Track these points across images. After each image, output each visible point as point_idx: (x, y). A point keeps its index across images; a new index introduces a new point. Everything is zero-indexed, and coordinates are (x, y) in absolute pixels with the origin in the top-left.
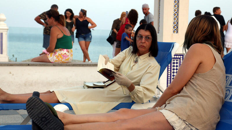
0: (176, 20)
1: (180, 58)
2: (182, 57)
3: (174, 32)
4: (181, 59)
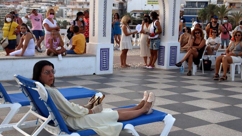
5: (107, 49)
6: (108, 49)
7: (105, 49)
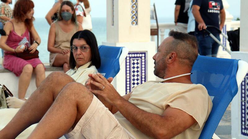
0: (134, 8)
3: (132, 23)
5: (142, 53)
6: (145, 53)
7: (137, 53)
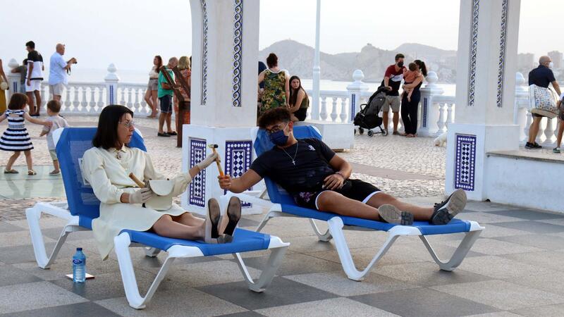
1: (246, 148)
2: (249, 145)
4: (248, 149)
